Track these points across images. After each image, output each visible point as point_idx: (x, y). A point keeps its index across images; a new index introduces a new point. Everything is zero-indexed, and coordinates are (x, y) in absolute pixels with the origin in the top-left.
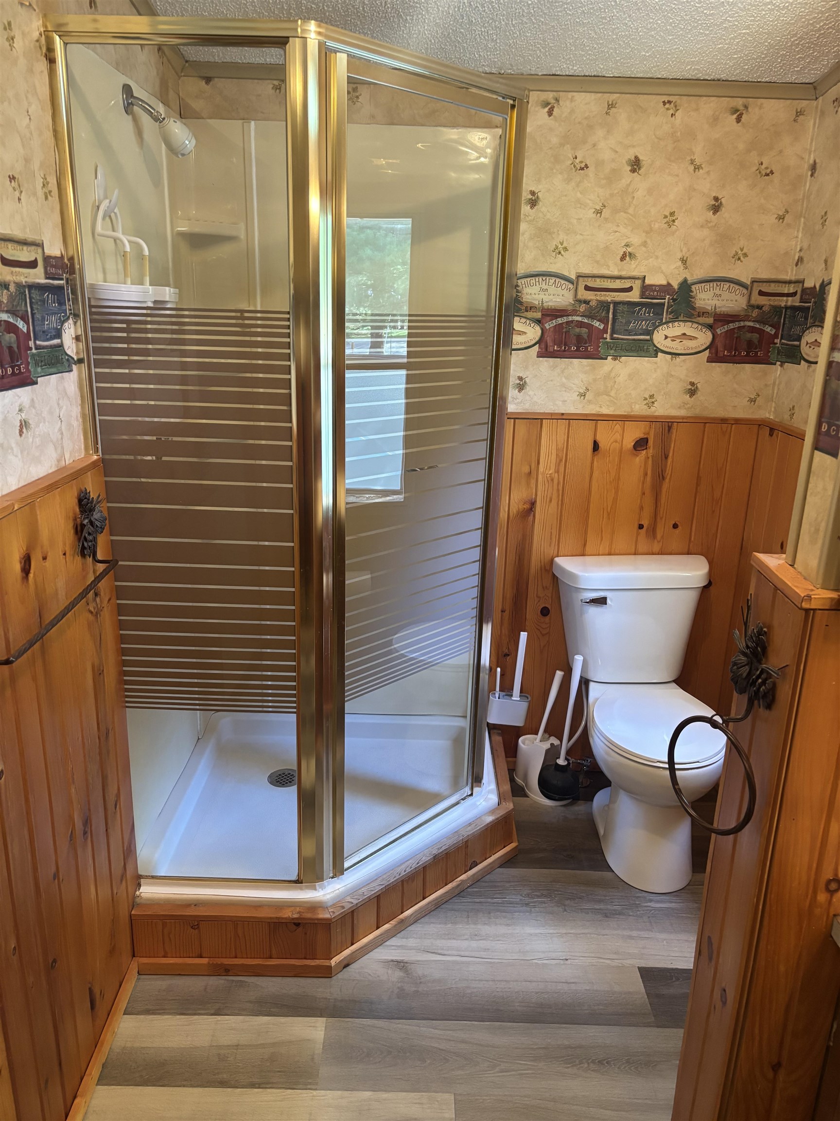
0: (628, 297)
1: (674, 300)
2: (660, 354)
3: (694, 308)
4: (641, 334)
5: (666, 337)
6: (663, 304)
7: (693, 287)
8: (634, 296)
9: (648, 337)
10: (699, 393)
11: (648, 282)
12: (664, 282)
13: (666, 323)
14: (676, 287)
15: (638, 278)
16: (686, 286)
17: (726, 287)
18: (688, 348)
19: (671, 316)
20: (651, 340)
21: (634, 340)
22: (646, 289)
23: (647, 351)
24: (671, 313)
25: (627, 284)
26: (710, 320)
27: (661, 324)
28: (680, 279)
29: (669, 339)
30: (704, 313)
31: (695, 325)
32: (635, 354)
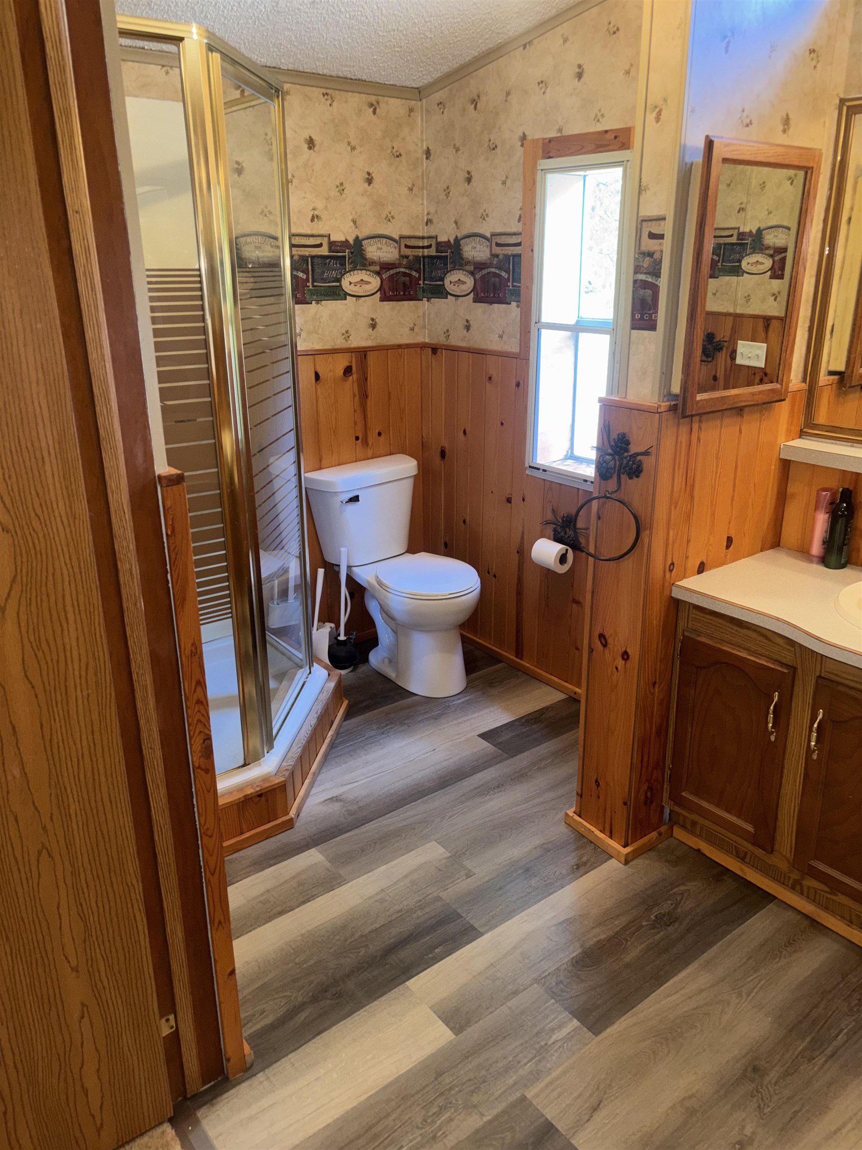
0: (320, 251)
1: (352, 253)
2: (348, 297)
3: (366, 259)
4: (333, 282)
5: (350, 283)
6: (345, 257)
7: (363, 242)
8: (324, 251)
9: (338, 284)
10: (378, 326)
11: (332, 239)
12: (343, 239)
13: (349, 271)
14: (352, 242)
15: (325, 236)
16: (358, 241)
17: (384, 241)
18: (366, 291)
19: (351, 266)
20: (341, 286)
21: (329, 286)
22: (332, 244)
23: (339, 295)
24: (351, 263)
25: (317, 241)
26: (377, 268)
27: (346, 273)
28: (354, 236)
29: (352, 285)
30: (372, 263)
31: (368, 273)
32: (331, 298)
